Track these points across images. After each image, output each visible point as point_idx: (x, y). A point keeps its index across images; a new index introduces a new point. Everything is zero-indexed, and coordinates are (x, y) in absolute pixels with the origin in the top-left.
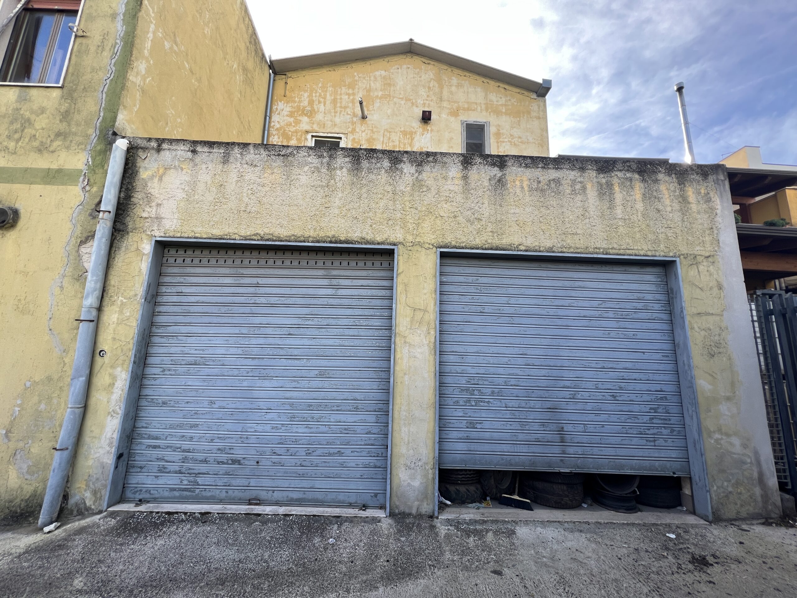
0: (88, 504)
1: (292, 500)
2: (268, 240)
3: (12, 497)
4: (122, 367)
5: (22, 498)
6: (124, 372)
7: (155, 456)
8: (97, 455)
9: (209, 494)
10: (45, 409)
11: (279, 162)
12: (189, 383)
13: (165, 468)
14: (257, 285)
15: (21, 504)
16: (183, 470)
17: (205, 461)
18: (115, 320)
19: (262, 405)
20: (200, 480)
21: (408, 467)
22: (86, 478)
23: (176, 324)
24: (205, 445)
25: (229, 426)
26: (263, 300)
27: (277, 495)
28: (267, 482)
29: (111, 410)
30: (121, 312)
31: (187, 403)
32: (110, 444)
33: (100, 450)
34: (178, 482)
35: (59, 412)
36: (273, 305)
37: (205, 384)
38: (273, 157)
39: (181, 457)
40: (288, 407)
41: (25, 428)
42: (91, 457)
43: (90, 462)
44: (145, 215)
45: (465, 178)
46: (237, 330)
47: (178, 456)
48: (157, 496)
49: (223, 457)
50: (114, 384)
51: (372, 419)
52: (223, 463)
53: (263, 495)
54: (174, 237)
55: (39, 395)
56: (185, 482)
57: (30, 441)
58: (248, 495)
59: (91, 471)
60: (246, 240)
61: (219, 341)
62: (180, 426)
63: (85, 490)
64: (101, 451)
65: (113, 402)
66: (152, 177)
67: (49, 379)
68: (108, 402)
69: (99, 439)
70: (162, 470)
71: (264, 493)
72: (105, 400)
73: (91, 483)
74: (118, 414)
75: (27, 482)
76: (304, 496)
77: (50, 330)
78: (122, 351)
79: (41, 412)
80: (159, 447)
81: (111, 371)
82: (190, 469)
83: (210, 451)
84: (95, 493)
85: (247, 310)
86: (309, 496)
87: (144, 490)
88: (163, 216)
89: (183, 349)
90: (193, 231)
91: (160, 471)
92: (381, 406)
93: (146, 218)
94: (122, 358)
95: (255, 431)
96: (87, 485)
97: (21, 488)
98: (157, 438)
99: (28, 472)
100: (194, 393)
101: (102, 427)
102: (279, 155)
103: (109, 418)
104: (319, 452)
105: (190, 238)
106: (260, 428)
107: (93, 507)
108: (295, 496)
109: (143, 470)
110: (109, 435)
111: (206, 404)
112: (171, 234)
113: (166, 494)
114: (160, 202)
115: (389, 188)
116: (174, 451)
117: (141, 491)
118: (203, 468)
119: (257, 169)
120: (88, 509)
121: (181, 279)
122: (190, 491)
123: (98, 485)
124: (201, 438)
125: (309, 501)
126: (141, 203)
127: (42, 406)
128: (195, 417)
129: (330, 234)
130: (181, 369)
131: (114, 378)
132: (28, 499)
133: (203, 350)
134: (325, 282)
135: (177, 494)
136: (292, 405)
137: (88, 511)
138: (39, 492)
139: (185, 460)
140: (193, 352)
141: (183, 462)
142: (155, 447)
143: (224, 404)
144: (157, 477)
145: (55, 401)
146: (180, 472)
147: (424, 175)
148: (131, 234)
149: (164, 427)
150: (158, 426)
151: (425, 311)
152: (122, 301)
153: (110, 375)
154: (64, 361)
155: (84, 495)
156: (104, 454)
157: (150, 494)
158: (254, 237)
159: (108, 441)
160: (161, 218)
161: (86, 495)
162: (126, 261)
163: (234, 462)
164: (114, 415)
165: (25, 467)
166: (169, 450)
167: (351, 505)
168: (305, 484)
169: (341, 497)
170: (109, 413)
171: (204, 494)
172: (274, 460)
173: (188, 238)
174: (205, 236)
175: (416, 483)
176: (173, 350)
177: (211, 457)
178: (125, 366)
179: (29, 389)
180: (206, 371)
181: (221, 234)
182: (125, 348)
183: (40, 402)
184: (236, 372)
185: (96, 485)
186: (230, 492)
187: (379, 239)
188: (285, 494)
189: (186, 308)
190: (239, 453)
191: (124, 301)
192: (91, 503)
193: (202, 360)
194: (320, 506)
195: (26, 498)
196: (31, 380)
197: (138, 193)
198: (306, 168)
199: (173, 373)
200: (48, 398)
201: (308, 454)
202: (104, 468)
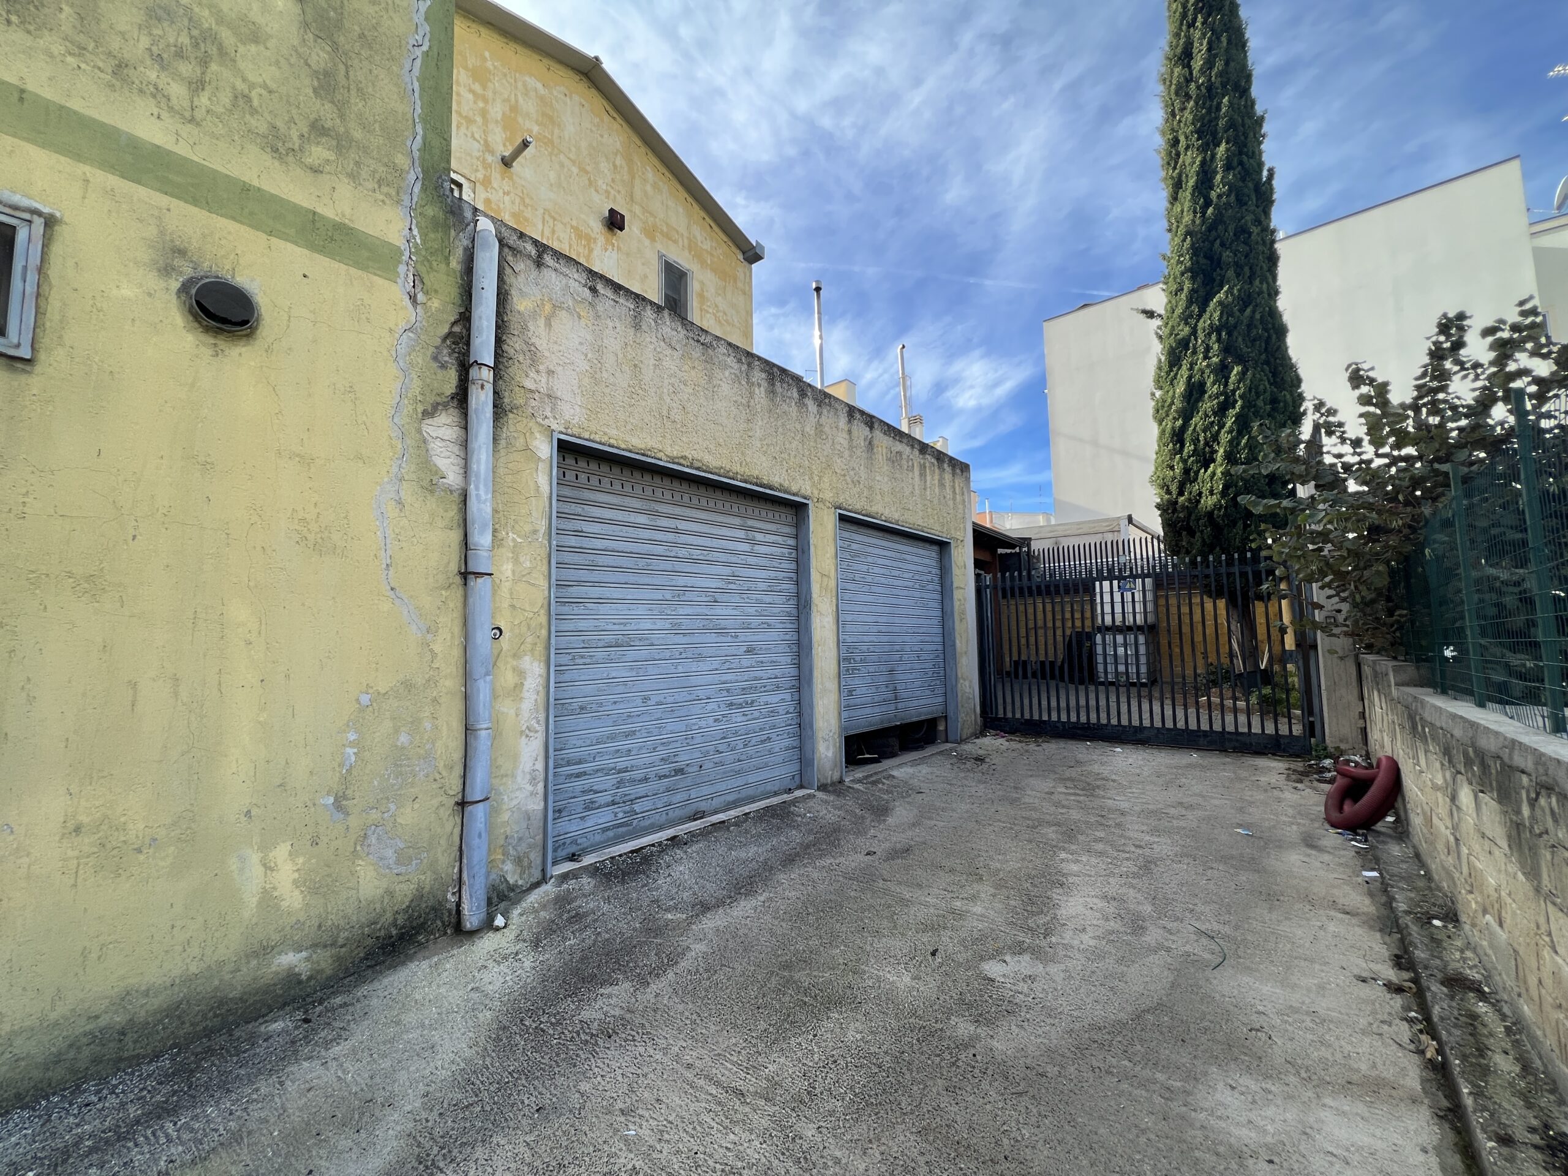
0: (511, 881)
1: (729, 803)
2: (698, 469)
3: (374, 914)
4: (533, 655)
5: (396, 909)
6: (536, 664)
7: (580, 788)
8: (515, 802)
9: (647, 823)
10: (411, 743)
11: (697, 352)
12: (614, 675)
13: (592, 803)
14: (676, 531)
15: (395, 920)
16: (617, 799)
17: (646, 779)
18: (509, 573)
19: (702, 695)
20: (637, 807)
21: (825, 740)
22: (502, 842)
23: (580, 583)
24: (646, 758)
25: (670, 727)
26: (682, 553)
27: (716, 803)
28: (706, 790)
29: (524, 728)
30: (516, 561)
31: (615, 703)
32: (533, 781)
33: (518, 793)
34: (611, 817)
35: (439, 744)
36: (695, 561)
37: (634, 674)
38: (691, 341)
39: (615, 781)
40: (725, 693)
41: (376, 783)
42: (505, 807)
43: (505, 816)
44: (529, 384)
45: (850, 432)
46: (658, 595)
47: (612, 780)
48: (585, 845)
49: (666, 768)
50: (522, 684)
51: (788, 697)
52: (665, 776)
53: (703, 806)
54: (580, 438)
55: (393, 719)
56: (620, 815)
57: (392, 807)
58: (689, 810)
59: (508, 830)
60: (674, 463)
61: (641, 610)
62: (612, 738)
63: (503, 862)
64: (520, 795)
65: (526, 714)
66: (534, 315)
67: (408, 685)
68: (517, 715)
69: (514, 776)
70: (590, 806)
71: (704, 803)
72: (512, 712)
73: (510, 848)
74: (537, 732)
75: (401, 878)
76: (739, 796)
77: (392, 589)
78: (529, 628)
79: (403, 748)
80: (585, 774)
81: (515, 663)
82: (626, 795)
83: (652, 765)
84: (518, 861)
85: (668, 566)
86: (744, 794)
87: (568, 841)
88: (559, 394)
89: (597, 623)
90: (605, 434)
91: (588, 808)
92: (794, 682)
93: (531, 391)
94: (529, 640)
95: (700, 728)
96: (505, 854)
97: (390, 893)
98: (580, 762)
99: (398, 862)
100: (621, 689)
101: (516, 758)
102: (698, 341)
103: (524, 739)
104: (753, 742)
105: (604, 444)
106: (703, 723)
107: (520, 882)
108: (731, 798)
109: (563, 814)
110: (528, 767)
111: (639, 701)
112: (576, 431)
113: (598, 838)
114: (551, 368)
115: (798, 427)
116: (607, 774)
117: (564, 844)
118: (641, 789)
119: (675, 353)
120: (512, 888)
121: (578, 509)
122: (628, 825)
123: (522, 849)
124: (641, 748)
125: (743, 800)
126: (521, 359)
127: (403, 739)
128: (629, 721)
129: (756, 473)
130: (600, 654)
131: (521, 673)
132: (408, 907)
133: (625, 624)
134: (741, 534)
135: (610, 834)
136: (728, 691)
137: (513, 890)
138: (427, 889)
139: (620, 784)
140: (611, 627)
141: (618, 788)
142: (578, 775)
143: (661, 698)
144: (582, 818)
145: (427, 725)
146: (613, 803)
147: (823, 420)
148: (511, 415)
149: (588, 742)
150: (579, 743)
151: (829, 577)
152: (514, 540)
153: (514, 669)
154: (431, 651)
155: (502, 870)
156: (526, 797)
157: (577, 845)
158: (682, 461)
159: (528, 777)
160: (556, 398)
161: (506, 868)
162: (510, 465)
163: (680, 771)
164: (531, 734)
165: (390, 853)
166: (600, 774)
167: (776, 794)
168: (740, 781)
169: (769, 787)
170: (522, 732)
171: (643, 824)
172: (715, 760)
173: (600, 443)
174: (623, 446)
175: (830, 754)
176: (582, 625)
177: (652, 772)
178: (537, 653)
179: (370, 708)
180: (631, 654)
181: (643, 446)
182: (533, 624)
183: (397, 731)
184: (667, 654)
185: (519, 849)
186: (671, 813)
187: (794, 489)
188: (722, 798)
189: (591, 557)
190: (684, 759)
191: (519, 540)
192: (516, 877)
193: (625, 639)
194: (753, 802)
195: (404, 906)
196: (371, 691)
197: (515, 339)
198: (727, 373)
199: (588, 661)
200: (412, 723)
201: (745, 746)
202: (529, 819)
